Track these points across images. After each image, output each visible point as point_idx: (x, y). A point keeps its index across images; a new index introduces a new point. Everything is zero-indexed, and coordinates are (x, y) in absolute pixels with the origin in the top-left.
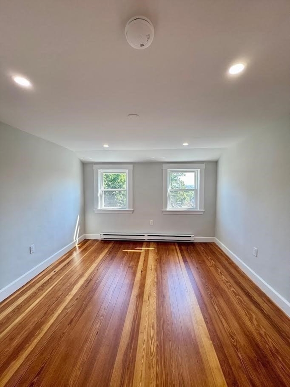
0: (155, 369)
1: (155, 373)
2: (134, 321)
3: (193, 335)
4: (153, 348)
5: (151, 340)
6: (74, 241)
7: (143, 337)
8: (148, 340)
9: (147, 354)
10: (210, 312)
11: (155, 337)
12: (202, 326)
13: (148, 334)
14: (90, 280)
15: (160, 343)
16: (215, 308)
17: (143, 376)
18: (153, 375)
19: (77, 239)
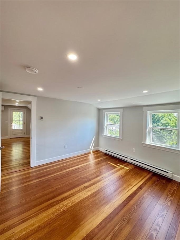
0: (53, 216)
1: (51, 217)
2: (71, 194)
3: (82, 223)
4: (62, 210)
5: (66, 206)
6: (90, 149)
7: (65, 202)
8: (65, 205)
9: (58, 209)
10: (109, 225)
11: (68, 207)
12: (92, 225)
13: (68, 204)
14: (78, 169)
15: (66, 211)
16: (115, 227)
17: (48, 214)
18: (50, 217)
19: (92, 149)
